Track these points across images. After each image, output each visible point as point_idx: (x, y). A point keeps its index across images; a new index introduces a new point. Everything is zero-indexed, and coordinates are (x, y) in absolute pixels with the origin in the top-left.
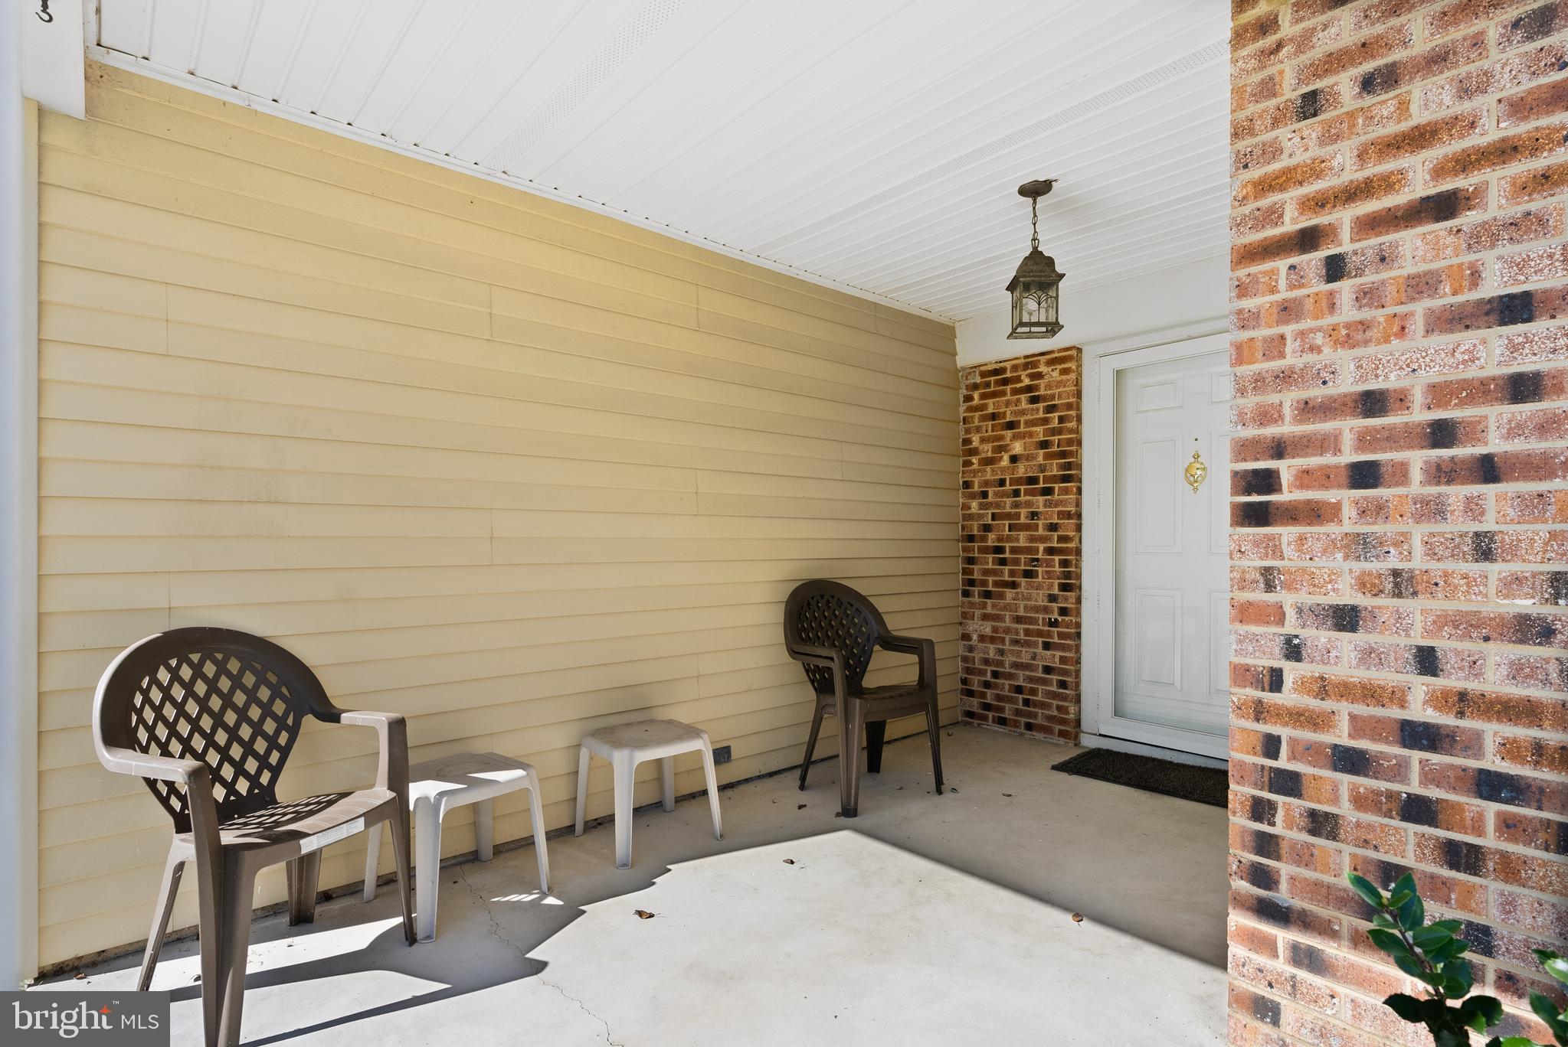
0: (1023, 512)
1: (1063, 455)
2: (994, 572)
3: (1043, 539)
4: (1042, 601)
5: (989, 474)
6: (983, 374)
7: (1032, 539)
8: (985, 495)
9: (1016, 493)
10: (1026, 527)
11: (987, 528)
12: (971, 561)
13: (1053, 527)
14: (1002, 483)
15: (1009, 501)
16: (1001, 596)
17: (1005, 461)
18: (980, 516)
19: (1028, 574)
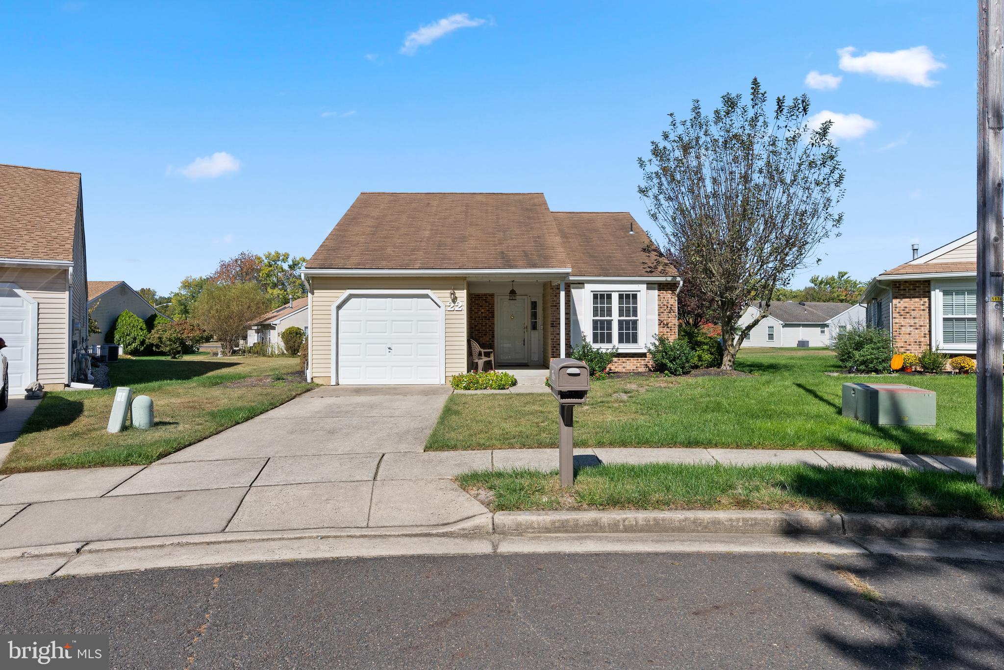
0: (484, 323)
1: (492, 313)
2: (478, 335)
3: (488, 328)
4: (488, 340)
5: (476, 315)
6: (475, 295)
8: (475, 319)
10: (485, 326)
11: (476, 326)
13: (490, 326)
14: (479, 317)
15: (481, 321)
17: (480, 313)
18: (474, 324)
19: (485, 335)
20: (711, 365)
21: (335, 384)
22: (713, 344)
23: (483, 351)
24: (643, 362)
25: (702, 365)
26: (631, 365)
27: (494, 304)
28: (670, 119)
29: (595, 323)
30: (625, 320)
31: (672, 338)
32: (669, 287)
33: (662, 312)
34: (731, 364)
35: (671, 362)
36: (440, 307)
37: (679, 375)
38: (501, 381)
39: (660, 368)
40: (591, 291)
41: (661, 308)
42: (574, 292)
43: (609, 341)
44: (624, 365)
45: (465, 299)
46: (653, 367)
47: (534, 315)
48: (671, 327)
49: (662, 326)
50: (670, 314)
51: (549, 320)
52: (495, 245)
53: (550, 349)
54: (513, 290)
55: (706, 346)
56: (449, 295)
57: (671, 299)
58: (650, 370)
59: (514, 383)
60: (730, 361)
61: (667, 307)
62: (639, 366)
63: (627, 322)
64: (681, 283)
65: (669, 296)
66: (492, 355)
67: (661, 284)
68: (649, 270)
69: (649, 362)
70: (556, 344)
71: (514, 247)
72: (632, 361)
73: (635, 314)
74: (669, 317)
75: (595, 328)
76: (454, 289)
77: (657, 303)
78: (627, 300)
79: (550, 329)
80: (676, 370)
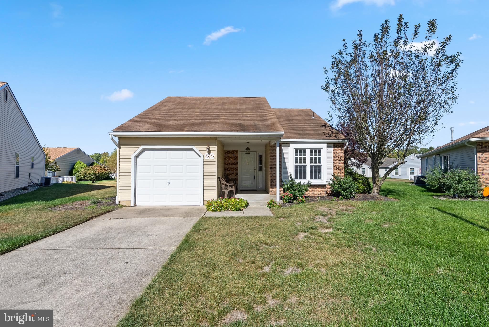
0: (232, 167)
1: (237, 161)
2: (229, 173)
3: (235, 170)
4: (234, 176)
5: (228, 162)
6: (227, 151)
7: (233, 170)
8: (227, 165)
9: (231, 165)
10: (233, 168)
11: (228, 168)
12: (226, 172)
13: (236, 168)
14: (230, 163)
15: (230, 165)
16: (230, 176)
17: (230, 161)
18: (227, 167)
19: (233, 173)
20: (364, 192)
21: (133, 205)
22: (364, 179)
23: (228, 184)
24: (324, 190)
25: (358, 192)
26: (317, 192)
27: (238, 156)
28: (343, 43)
29: (296, 167)
30: (314, 165)
31: (342, 176)
32: (339, 146)
33: (336, 161)
34: (378, 191)
35: (344, 191)
36: (200, 157)
37: (349, 199)
38: (238, 204)
39: (335, 194)
40: (294, 148)
41: (335, 158)
42: (283, 148)
43: (305, 177)
44: (313, 192)
45: (216, 152)
46: (330, 193)
47: (260, 162)
48: (341, 170)
49: (335, 168)
50: (340, 162)
51: (269, 165)
52: (236, 120)
53: (269, 182)
54: (248, 148)
55: (361, 181)
56: (205, 149)
57: (341, 153)
58: (328, 195)
59: (247, 206)
60: (377, 190)
61: (339, 158)
62: (322, 192)
63: (315, 166)
64: (348, 143)
65: (340, 151)
66: (234, 187)
67: (335, 144)
68: (328, 135)
69: (328, 190)
70: (273, 179)
71: (248, 120)
72: (318, 189)
73: (320, 162)
74: (340, 164)
75: (296, 170)
76: (209, 145)
77: (332, 155)
78: (315, 153)
79: (269, 170)
80: (347, 196)
